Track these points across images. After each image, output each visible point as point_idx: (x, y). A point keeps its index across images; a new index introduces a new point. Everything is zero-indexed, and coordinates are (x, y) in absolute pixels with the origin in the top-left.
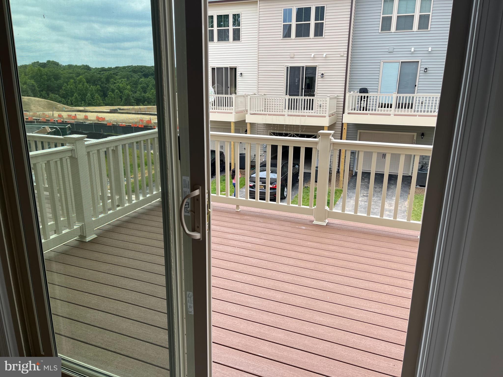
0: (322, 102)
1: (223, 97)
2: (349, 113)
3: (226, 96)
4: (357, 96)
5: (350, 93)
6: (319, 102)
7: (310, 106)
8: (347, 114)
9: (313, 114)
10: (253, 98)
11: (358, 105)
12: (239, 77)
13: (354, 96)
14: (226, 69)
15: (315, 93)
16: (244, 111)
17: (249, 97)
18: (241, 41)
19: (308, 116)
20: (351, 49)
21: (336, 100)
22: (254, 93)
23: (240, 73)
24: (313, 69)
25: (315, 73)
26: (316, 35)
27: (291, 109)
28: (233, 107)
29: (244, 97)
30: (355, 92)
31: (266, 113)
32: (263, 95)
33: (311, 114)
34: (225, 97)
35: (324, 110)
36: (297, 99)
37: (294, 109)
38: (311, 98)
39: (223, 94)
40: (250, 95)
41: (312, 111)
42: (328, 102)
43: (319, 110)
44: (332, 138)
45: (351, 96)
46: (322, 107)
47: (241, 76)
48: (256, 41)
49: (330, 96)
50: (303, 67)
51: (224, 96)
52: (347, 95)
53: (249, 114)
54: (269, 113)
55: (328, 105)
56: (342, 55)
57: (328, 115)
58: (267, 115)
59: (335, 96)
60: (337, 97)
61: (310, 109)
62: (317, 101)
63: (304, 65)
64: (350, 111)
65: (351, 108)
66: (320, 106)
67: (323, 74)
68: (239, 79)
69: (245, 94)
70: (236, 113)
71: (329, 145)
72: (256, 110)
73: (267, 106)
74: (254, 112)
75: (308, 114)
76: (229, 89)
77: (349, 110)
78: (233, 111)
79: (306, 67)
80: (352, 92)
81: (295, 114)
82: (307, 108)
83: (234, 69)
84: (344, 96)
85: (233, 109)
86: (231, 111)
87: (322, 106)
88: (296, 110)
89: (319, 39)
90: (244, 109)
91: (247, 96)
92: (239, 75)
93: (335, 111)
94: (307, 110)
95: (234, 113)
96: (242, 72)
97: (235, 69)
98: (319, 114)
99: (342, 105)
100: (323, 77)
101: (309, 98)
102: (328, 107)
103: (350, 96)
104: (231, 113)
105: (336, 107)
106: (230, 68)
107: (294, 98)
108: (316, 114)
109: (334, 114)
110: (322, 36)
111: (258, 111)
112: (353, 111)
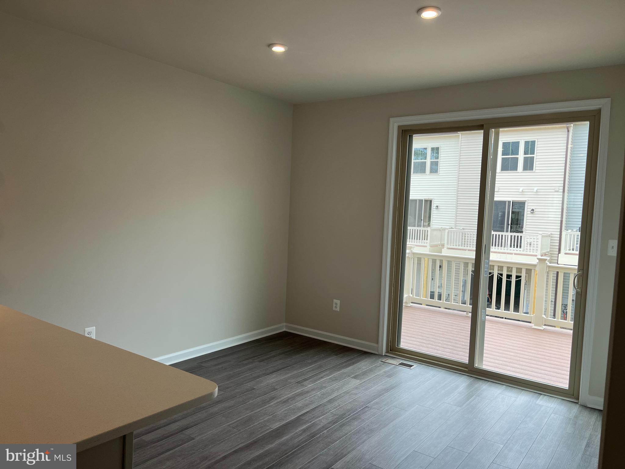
0: (532, 240)
1: (415, 230)
2: (566, 254)
3: (419, 228)
4: (576, 236)
5: (567, 232)
6: (528, 240)
7: (517, 243)
8: (564, 254)
9: (522, 252)
10: (451, 232)
11: (577, 245)
12: (435, 210)
13: (572, 235)
14: (421, 201)
15: (524, 230)
16: (439, 245)
17: (447, 231)
18: (438, 174)
19: (515, 254)
20: (568, 181)
21: (549, 239)
22: (451, 227)
23: (435, 205)
24: (522, 204)
25: (523, 208)
26: (525, 168)
27: (495, 245)
28: (428, 241)
29: (440, 230)
30: (574, 231)
31: (466, 248)
32: (461, 230)
33: (518, 252)
34: (418, 230)
35: (535, 248)
36: (502, 235)
37: (499, 246)
38: (519, 234)
39: (415, 227)
40: (447, 229)
41: (520, 249)
42: (540, 241)
43: (528, 248)
44: (548, 263)
45: (569, 235)
46: (532, 246)
47: (437, 209)
48: (457, 174)
49: (542, 234)
50: (509, 202)
51: (416, 228)
52: (564, 233)
53: (445, 248)
54: (469, 248)
55: (539, 243)
56: (557, 189)
57: (540, 255)
58: (467, 250)
59: (549, 234)
60: (550, 236)
61: (517, 247)
62: (526, 238)
63: (511, 199)
64: (568, 252)
65: (568, 248)
66: (530, 245)
67: (533, 210)
68: (434, 212)
69: (442, 228)
70: (431, 246)
71: (545, 267)
72: (455, 244)
73: (467, 242)
74: (452, 247)
75: (515, 252)
76: (422, 221)
77: (566, 250)
78: (428, 245)
79: (513, 202)
80: (570, 231)
81: (500, 251)
82: (514, 245)
83: (429, 202)
84: (560, 234)
85: (428, 243)
86: (425, 245)
87: (532, 244)
88: (501, 247)
89: (528, 173)
90: (440, 243)
91: (444, 229)
92: (434, 207)
93: (549, 250)
94: (514, 247)
95: (428, 247)
96: (438, 205)
97: (431, 201)
98: (528, 253)
99: (558, 244)
100: (534, 213)
101: (516, 234)
102: (539, 246)
103: (567, 234)
104: (426, 246)
105: (550, 246)
106: (425, 200)
107: (499, 234)
108: (525, 253)
109: (547, 254)
110: (533, 170)
111: (456, 246)
112: (571, 252)
